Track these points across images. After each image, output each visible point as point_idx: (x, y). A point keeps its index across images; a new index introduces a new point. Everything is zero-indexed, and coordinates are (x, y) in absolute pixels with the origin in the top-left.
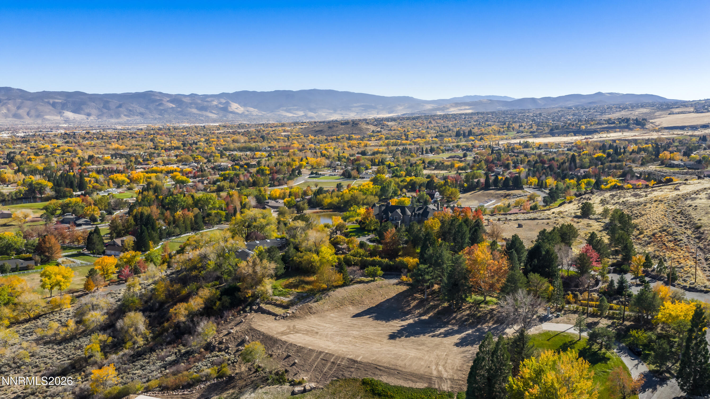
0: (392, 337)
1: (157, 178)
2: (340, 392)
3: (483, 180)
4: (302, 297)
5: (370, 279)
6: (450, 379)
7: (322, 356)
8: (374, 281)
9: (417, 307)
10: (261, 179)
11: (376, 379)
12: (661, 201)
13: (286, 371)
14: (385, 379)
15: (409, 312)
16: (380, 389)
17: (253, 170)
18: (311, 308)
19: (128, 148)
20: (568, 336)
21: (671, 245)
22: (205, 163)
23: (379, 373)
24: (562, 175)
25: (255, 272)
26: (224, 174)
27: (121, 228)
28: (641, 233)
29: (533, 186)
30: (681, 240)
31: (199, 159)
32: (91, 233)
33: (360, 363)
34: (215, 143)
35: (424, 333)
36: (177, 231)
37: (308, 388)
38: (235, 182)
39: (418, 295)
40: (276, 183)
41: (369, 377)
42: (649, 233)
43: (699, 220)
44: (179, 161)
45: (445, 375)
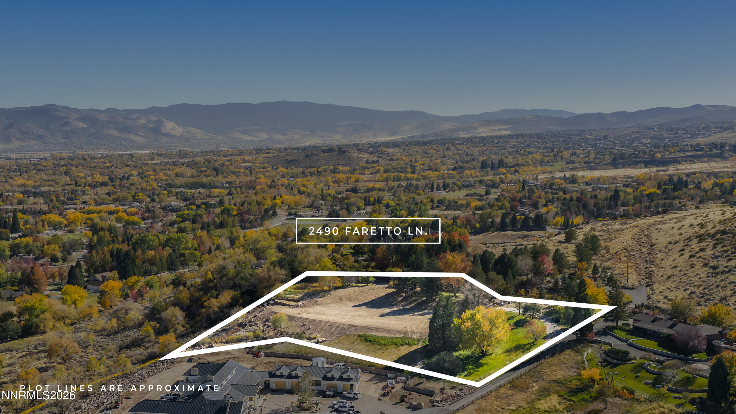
0: (382, 315)
2: (343, 342)
3: (498, 220)
4: (309, 294)
5: (364, 285)
6: (419, 333)
7: (329, 324)
8: (367, 285)
9: (402, 301)
10: (230, 220)
11: (368, 334)
12: (637, 227)
13: (304, 333)
14: (374, 333)
15: (396, 304)
16: (371, 338)
18: (317, 301)
20: (512, 313)
21: (624, 259)
22: (150, 203)
23: (370, 331)
24: (596, 214)
25: (270, 277)
26: (183, 215)
27: (98, 264)
28: (607, 252)
29: (559, 227)
30: (634, 255)
31: (141, 197)
33: (357, 326)
34: (153, 177)
37: (320, 340)
38: (199, 223)
39: (404, 294)
40: (248, 225)
41: (362, 333)
42: (613, 252)
43: (657, 239)
44: (115, 200)
45: (416, 331)
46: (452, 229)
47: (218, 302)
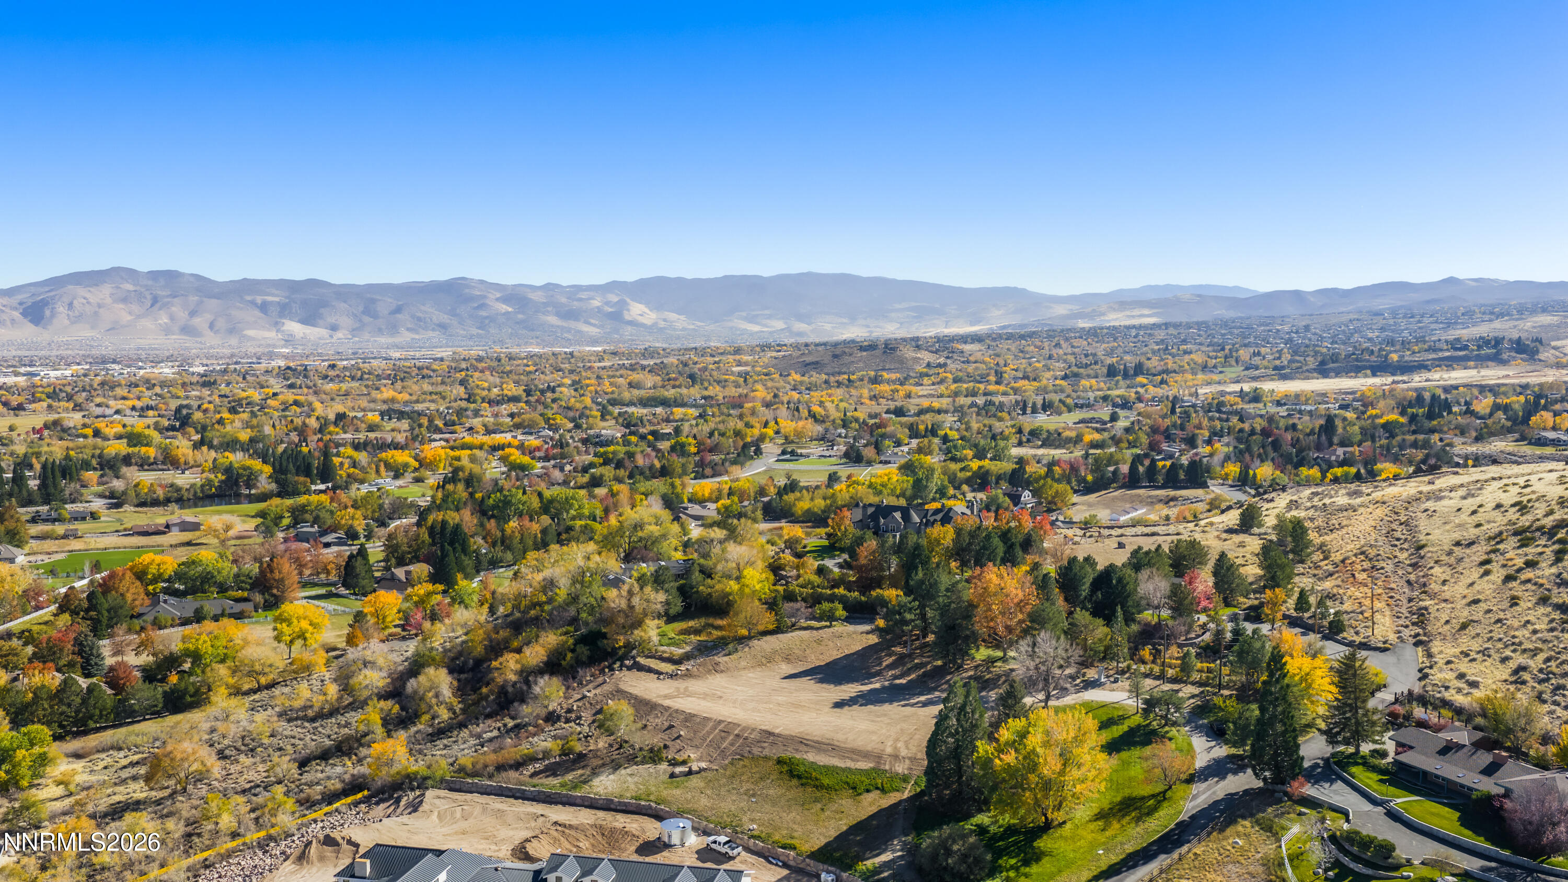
0: (839, 705)
1: (473, 459)
2: (743, 774)
3: (1125, 469)
4: (706, 647)
5: (824, 623)
6: (910, 758)
7: (721, 727)
8: (829, 627)
9: (890, 667)
10: (678, 462)
11: (798, 756)
12: (1384, 503)
13: (666, 747)
14: (811, 757)
15: (878, 674)
16: (802, 769)
17: (664, 445)
18: (717, 664)
19: (414, 398)
20: (1123, 708)
21: (1361, 577)
22: (569, 431)
23: (806, 749)
24: (1295, 460)
25: (631, 608)
26: (606, 453)
27: (405, 548)
28: (1326, 558)
29: (1230, 482)
30: (1382, 568)
31: (558, 421)
32: (351, 557)
33: (779, 735)
34: (592, 388)
35: (891, 701)
36: (509, 556)
37: (695, 768)
38: (625, 469)
39: (898, 649)
40: (708, 471)
41: (787, 754)
42: (1337, 557)
43: (1428, 534)
44: (517, 426)
45: (904, 752)
46: (1044, 485)
47: (517, 662)
